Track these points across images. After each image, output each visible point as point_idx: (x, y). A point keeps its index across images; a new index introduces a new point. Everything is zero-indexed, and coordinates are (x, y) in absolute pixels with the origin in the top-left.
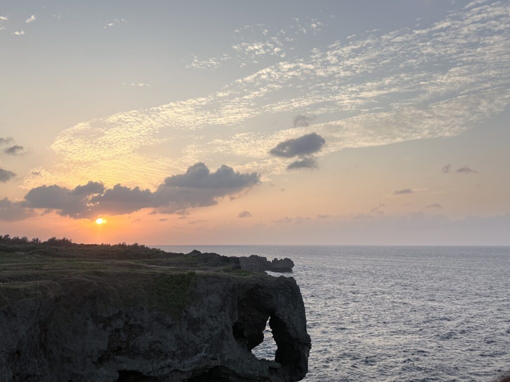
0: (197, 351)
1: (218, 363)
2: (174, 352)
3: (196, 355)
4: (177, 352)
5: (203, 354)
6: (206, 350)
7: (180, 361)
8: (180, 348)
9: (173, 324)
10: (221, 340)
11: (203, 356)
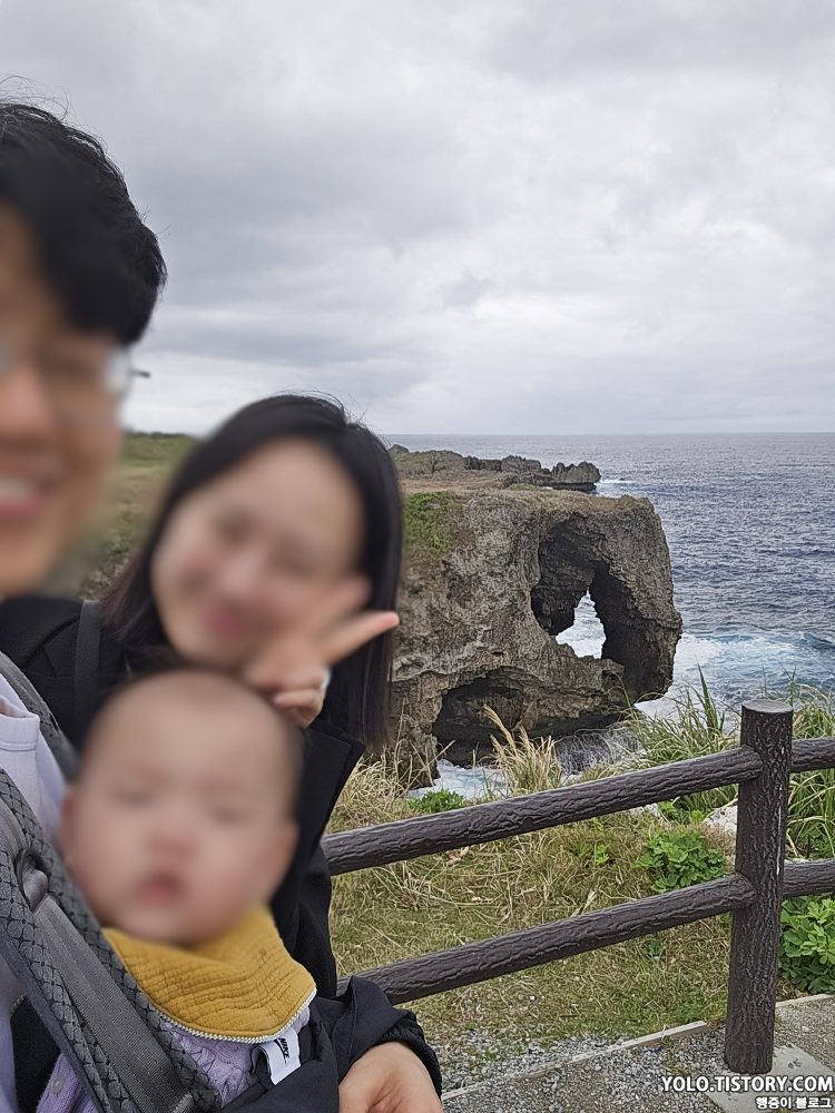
0: (467, 639)
1: (506, 660)
2: (425, 638)
3: (465, 645)
4: (431, 639)
5: (478, 644)
6: (484, 637)
7: (438, 657)
8: (436, 632)
9: (421, 586)
10: (511, 618)
11: (479, 648)
